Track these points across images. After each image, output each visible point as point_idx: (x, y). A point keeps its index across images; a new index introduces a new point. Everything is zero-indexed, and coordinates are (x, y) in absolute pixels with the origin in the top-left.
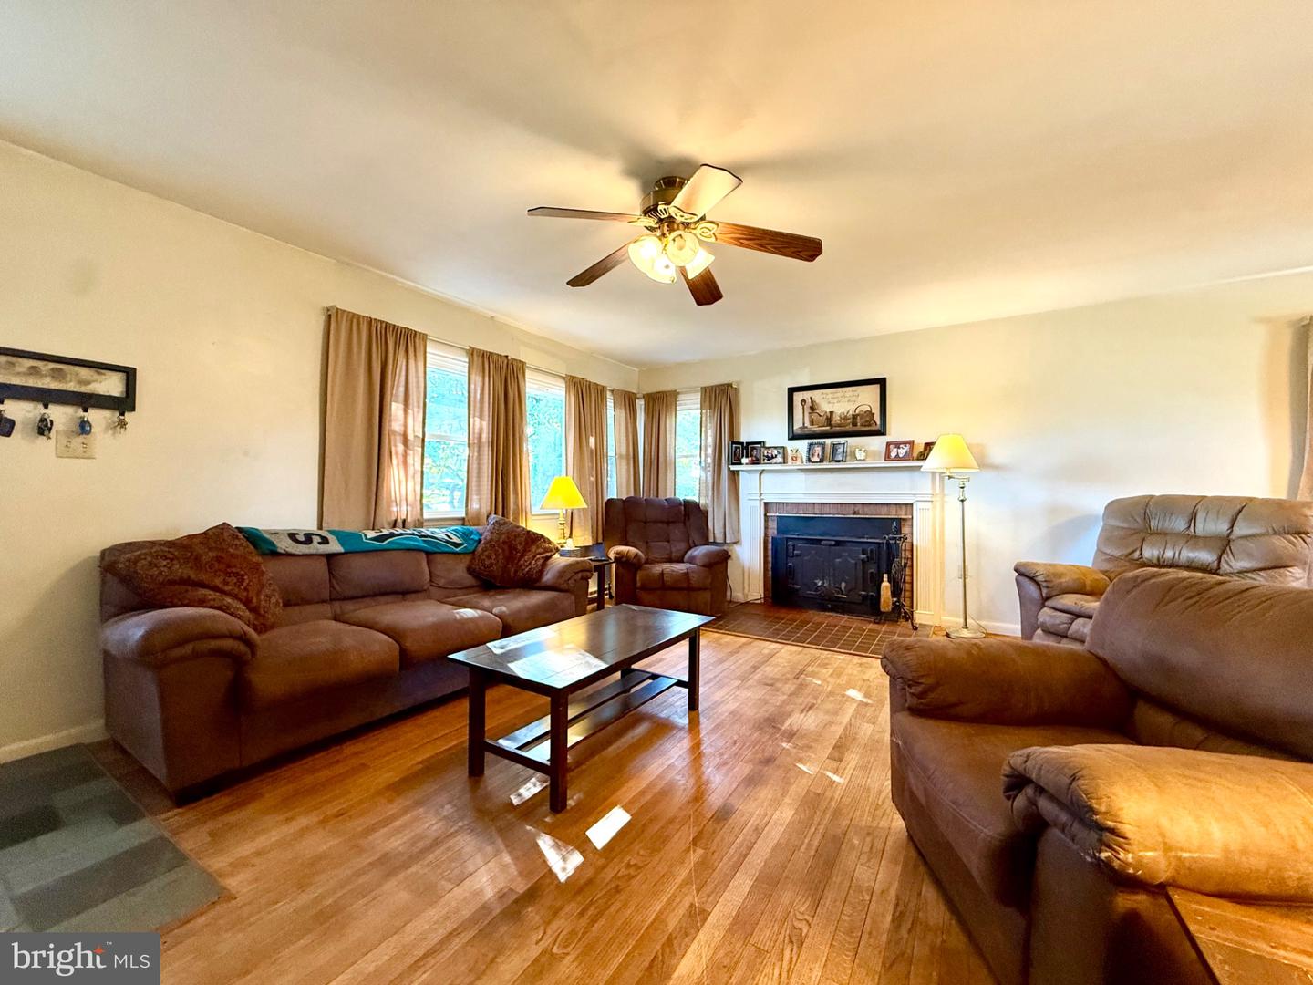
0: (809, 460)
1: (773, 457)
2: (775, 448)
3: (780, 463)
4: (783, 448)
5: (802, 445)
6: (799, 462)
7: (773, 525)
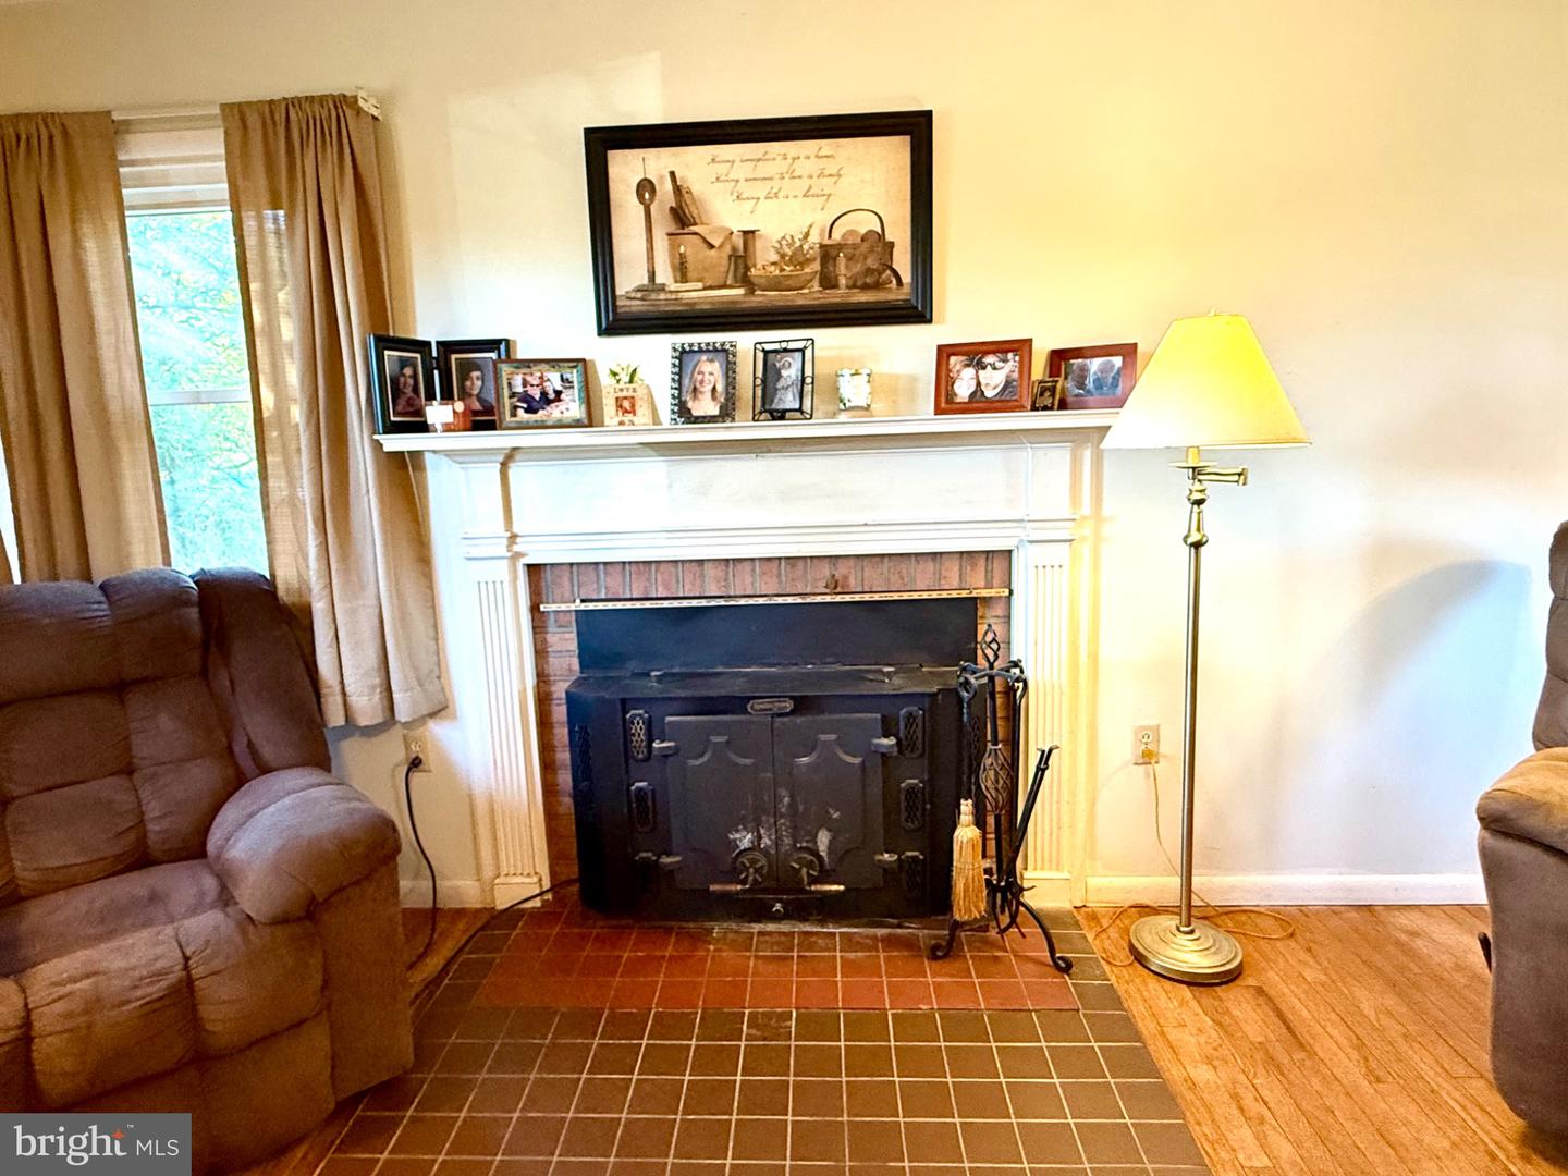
0: (683, 412)
1: (546, 400)
2: (554, 363)
3: (577, 424)
4: (582, 364)
5: (653, 354)
6: (642, 417)
7: (565, 643)
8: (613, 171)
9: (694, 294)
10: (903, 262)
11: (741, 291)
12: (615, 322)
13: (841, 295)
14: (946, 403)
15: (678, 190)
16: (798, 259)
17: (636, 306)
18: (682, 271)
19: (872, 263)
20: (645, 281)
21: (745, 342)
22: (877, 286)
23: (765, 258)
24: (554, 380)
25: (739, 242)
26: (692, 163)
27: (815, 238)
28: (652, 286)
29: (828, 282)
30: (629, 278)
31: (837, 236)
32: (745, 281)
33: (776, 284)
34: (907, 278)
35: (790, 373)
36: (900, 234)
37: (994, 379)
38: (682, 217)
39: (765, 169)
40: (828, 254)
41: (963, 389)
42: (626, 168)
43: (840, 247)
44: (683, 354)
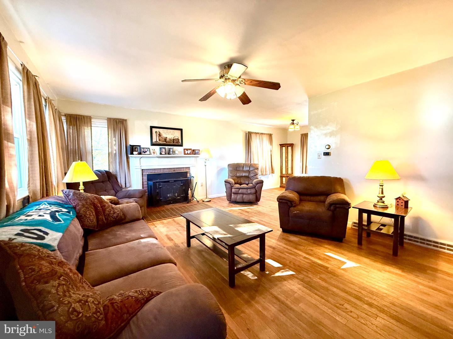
8: (153, 130)
9: (161, 142)
10: (180, 141)
11: (165, 142)
12: (153, 144)
13: (175, 144)
14: (185, 154)
15: (159, 133)
16: (171, 140)
17: (155, 143)
18: (160, 140)
19: (177, 141)
20: (156, 141)
21: (167, 147)
22: (178, 143)
23: (168, 139)
24: (146, 150)
25: (165, 138)
26: (161, 130)
27: (172, 138)
28: (157, 141)
29: (174, 142)
30: (154, 140)
31: (174, 138)
32: (166, 142)
33: (169, 142)
34: (181, 142)
35: (171, 150)
36: (180, 139)
37: (189, 152)
38: (160, 135)
39: (168, 132)
40: (174, 140)
41: (186, 153)
42: (154, 130)
43: (174, 139)
44: (160, 148)
